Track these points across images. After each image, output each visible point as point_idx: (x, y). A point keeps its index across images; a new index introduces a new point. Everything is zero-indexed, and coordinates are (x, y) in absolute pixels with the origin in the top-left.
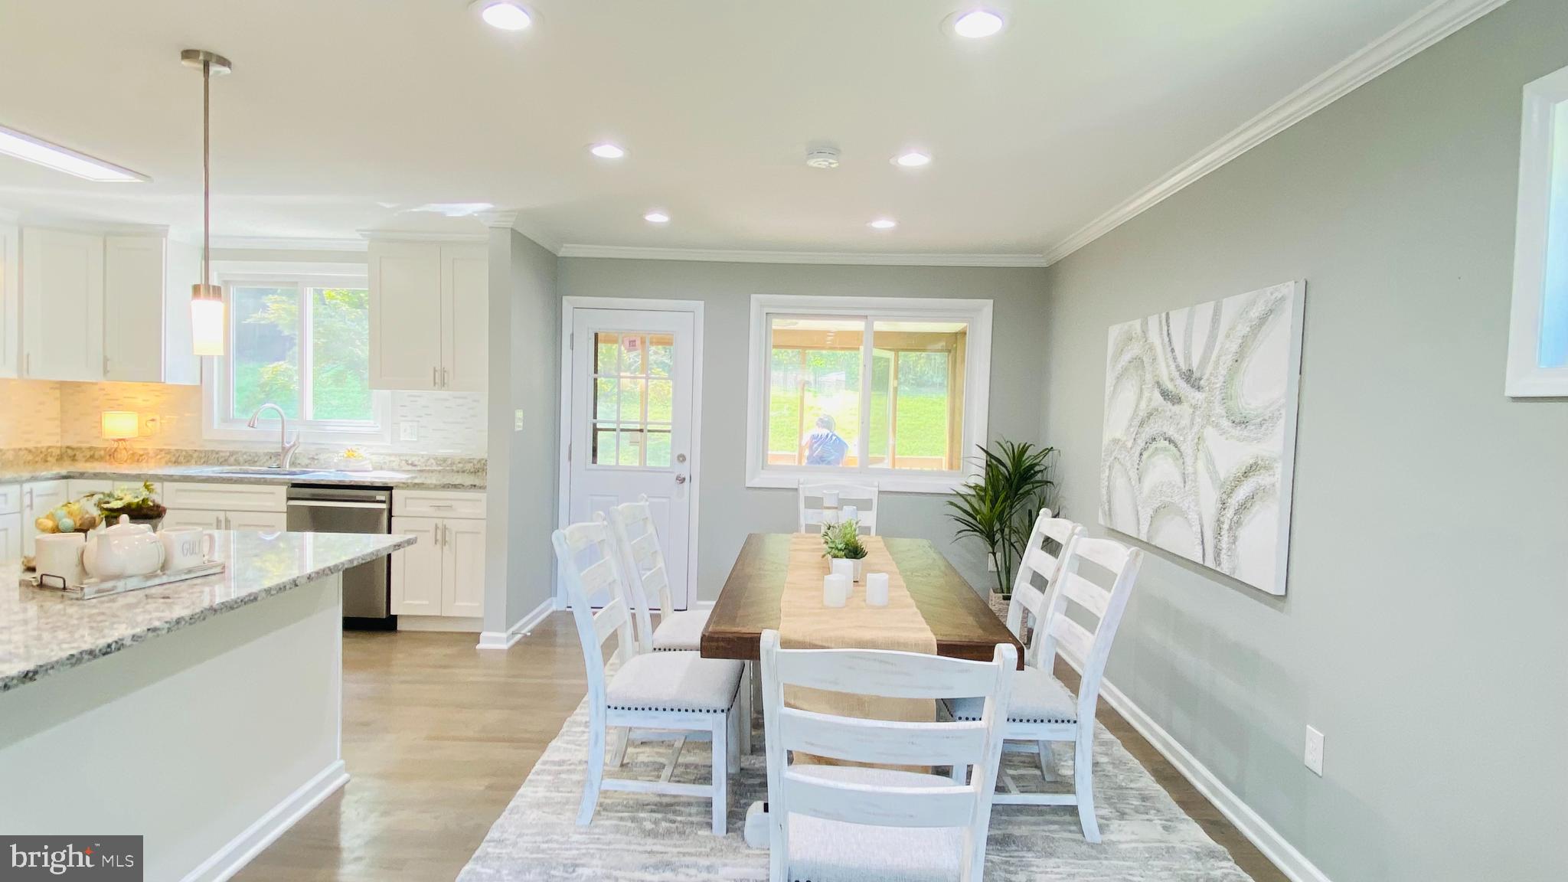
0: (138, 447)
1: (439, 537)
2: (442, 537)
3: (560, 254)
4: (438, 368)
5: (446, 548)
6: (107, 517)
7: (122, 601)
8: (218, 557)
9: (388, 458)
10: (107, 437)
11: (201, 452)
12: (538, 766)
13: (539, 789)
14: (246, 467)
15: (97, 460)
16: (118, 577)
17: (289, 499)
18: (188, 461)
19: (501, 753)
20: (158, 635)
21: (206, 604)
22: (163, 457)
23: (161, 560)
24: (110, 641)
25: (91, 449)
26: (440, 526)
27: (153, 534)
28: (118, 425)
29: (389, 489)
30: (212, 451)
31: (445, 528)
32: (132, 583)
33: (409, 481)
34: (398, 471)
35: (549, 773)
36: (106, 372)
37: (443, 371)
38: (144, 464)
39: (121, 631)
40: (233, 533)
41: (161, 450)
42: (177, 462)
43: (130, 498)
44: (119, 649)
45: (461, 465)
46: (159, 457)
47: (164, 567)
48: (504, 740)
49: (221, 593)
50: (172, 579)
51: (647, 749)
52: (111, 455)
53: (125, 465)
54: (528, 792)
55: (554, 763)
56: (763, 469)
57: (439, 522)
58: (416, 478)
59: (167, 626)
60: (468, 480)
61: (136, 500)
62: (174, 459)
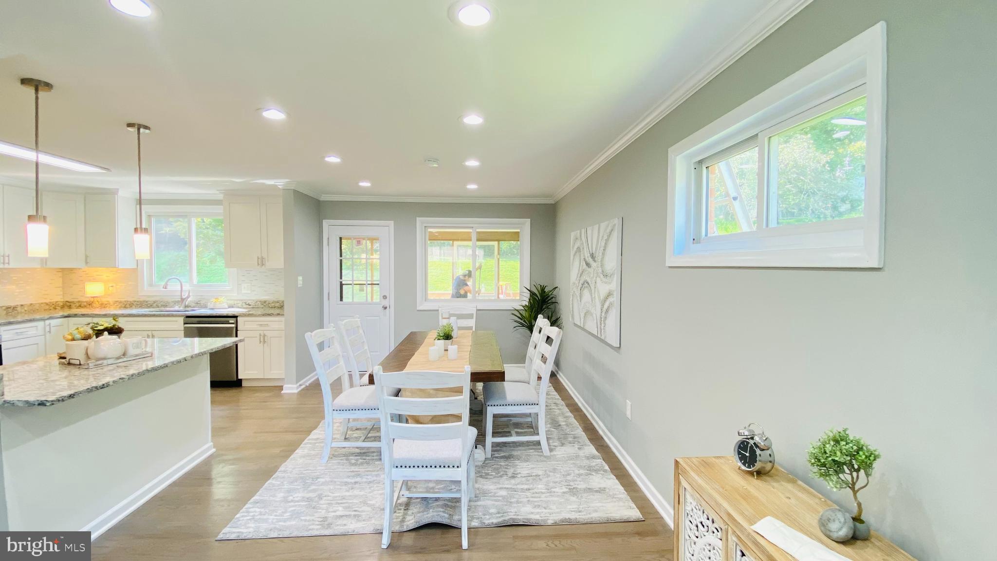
0: (104, 300)
1: (262, 340)
2: (263, 339)
3: (321, 199)
4: (260, 257)
5: (265, 345)
6: (96, 334)
7: (106, 369)
8: (148, 349)
9: (236, 302)
10: (88, 296)
11: (138, 302)
12: (306, 441)
13: (306, 450)
14: (163, 309)
15: (83, 307)
16: (104, 359)
17: (185, 324)
18: (131, 307)
19: (290, 437)
20: (124, 381)
21: (144, 368)
22: (118, 305)
23: (123, 351)
24: (104, 383)
25: (79, 302)
26: (262, 334)
27: (119, 340)
28: (93, 290)
29: (236, 317)
30: (144, 301)
31: (265, 336)
32: (110, 361)
33: (247, 313)
34: (241, 308)
35: (310, 443)
36: (87, 263)
37: (263, 258)
38: (107, 309)
39: (108, 379)
40: (156, 340)
41: (117, 301)
42: (125, 307)
43: (106, 325)
44: (107, 386)
45: (273, 304)
46: (115, 305)
47: (124, 355)
48: (291, 432)
49: (150, 365)
50: (129, 359)
51: (358, 432)
52: (90, 304)
53: (97, 309)
54: (299, 452)
55: (312, 439)
56: (425, 301)
57: (262, 333)
58: (250, 311)
59: (128, 377)
60: (278, 311)
61: (110, 326)
62: (123, 306)
